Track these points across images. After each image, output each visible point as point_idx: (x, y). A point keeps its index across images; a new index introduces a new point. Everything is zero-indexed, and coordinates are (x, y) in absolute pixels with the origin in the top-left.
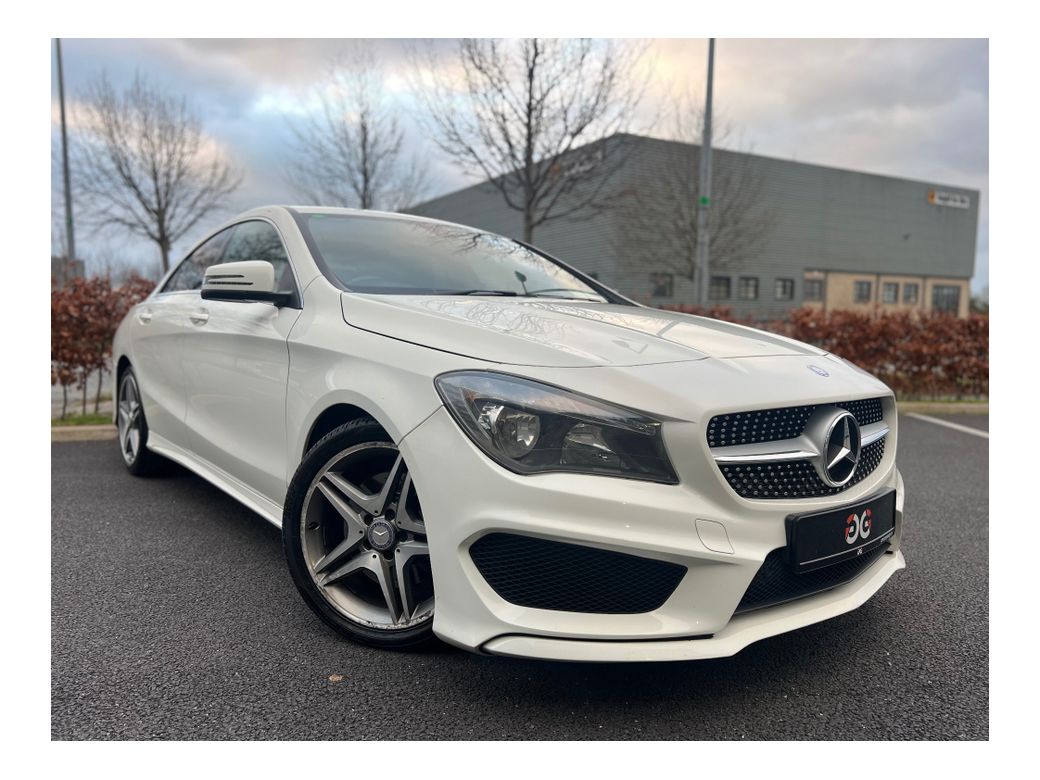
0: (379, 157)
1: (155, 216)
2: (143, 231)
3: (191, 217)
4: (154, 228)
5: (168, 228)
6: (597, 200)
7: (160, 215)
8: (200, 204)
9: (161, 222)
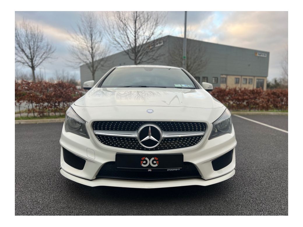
0: (96, 43)
1: (30, 60)
2: (27, 64)
3: (41, 60)
4: (30, 64)
5: (34, 63)
6: (154, 57)
7: (32, 60)
8: (43, 57)
9: (32, 62)
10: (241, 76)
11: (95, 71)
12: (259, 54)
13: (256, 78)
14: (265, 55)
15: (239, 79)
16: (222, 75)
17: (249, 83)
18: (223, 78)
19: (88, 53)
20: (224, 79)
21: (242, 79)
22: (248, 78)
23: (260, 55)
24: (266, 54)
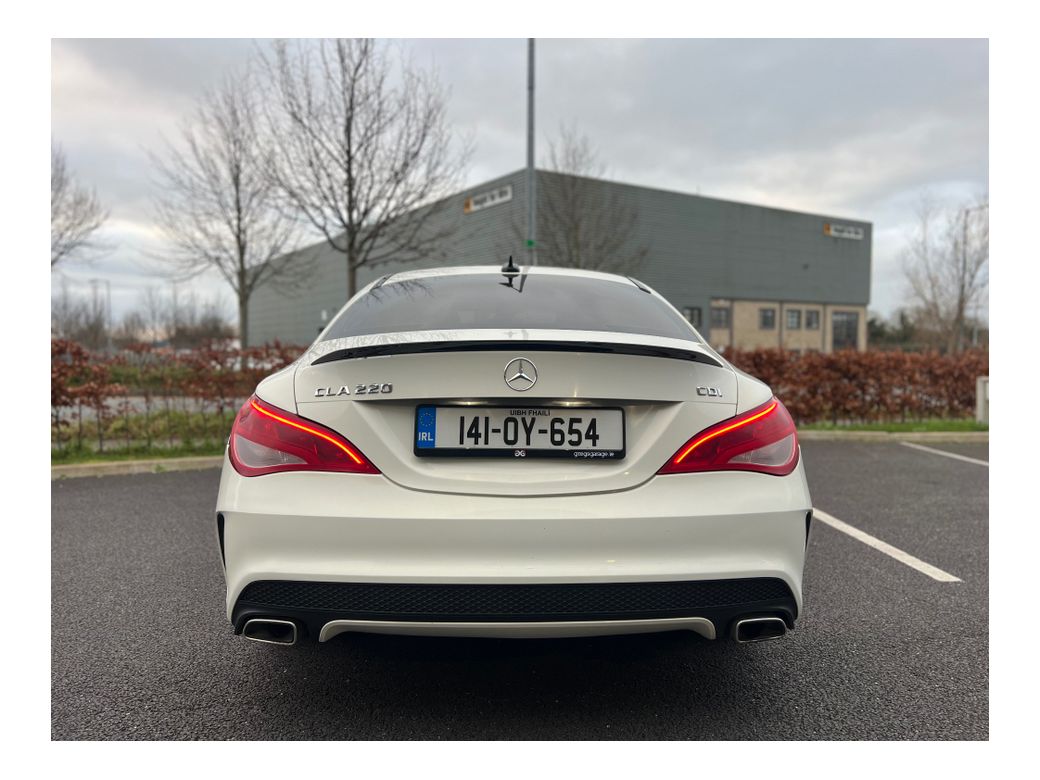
10: (782, 302)
11: (251, 287)
12: (836, 230)
13: (830, 309)
14: (857, 233)
15: (773, 311)
16: (717, 298)
17: (809, 324)
18: (719, 309)
19: (226, 227)
20: (723, 313)
21: (784, 313)
22: (804, 308)
23: (842, 231)
24: (860, 231)
